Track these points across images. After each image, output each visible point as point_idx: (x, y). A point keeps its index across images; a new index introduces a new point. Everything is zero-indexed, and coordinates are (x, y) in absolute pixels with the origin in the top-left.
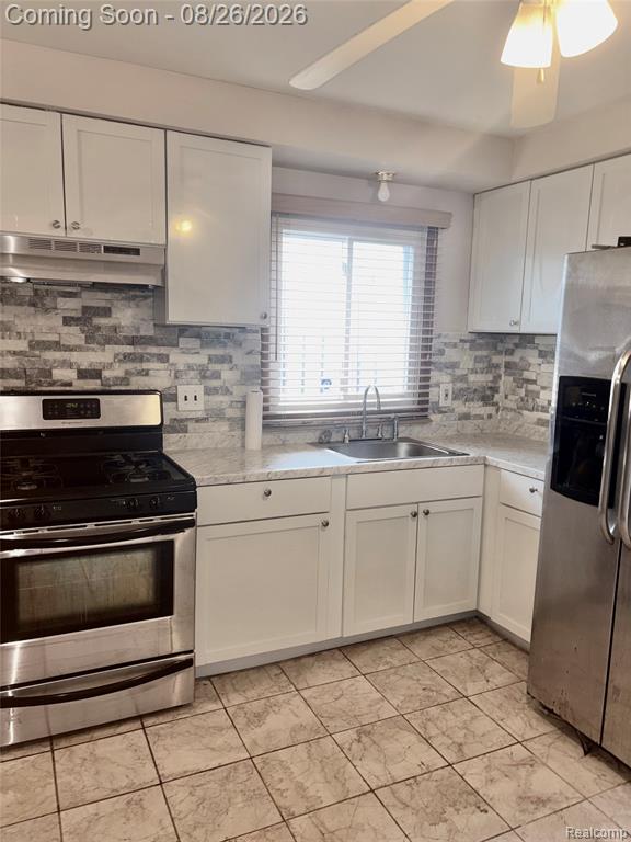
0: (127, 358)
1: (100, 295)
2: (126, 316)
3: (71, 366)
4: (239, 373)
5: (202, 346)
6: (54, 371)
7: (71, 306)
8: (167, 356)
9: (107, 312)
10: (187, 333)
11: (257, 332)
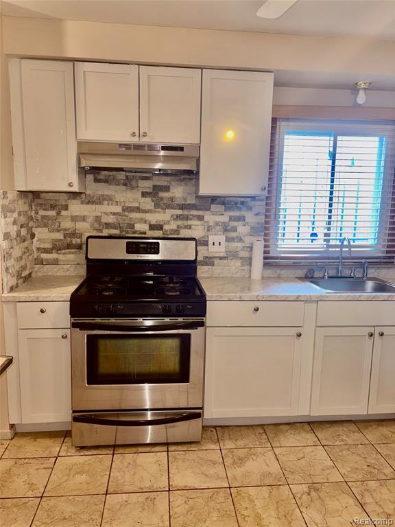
0: (178, 217)
1: (164, 178)
2: (178, 192)
3: (145, 222)
4: (249, 228)
5: (225, 210)
6: (135, 225)
7: (147, 185)
8: (203, 216)
9: (167, 189)
10: (216, 202)
11: (262, 200)
